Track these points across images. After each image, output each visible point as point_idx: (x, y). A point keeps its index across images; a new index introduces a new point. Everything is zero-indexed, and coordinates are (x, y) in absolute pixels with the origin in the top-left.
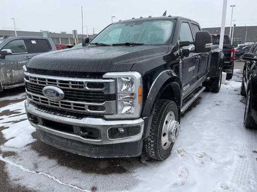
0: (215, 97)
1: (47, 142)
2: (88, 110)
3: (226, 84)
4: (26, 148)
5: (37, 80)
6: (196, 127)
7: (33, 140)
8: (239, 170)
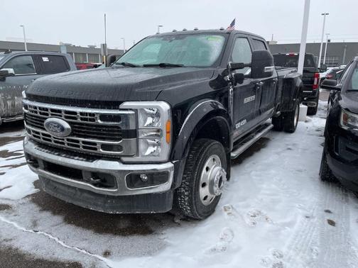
0: (287, 139)
1: (51, 193)
2: (101, 150)
3: (306, 121)
4: (24, 201)
5: (38, 110)
6: (254, 177)
7: (34, 191)
8: (301, 233)
